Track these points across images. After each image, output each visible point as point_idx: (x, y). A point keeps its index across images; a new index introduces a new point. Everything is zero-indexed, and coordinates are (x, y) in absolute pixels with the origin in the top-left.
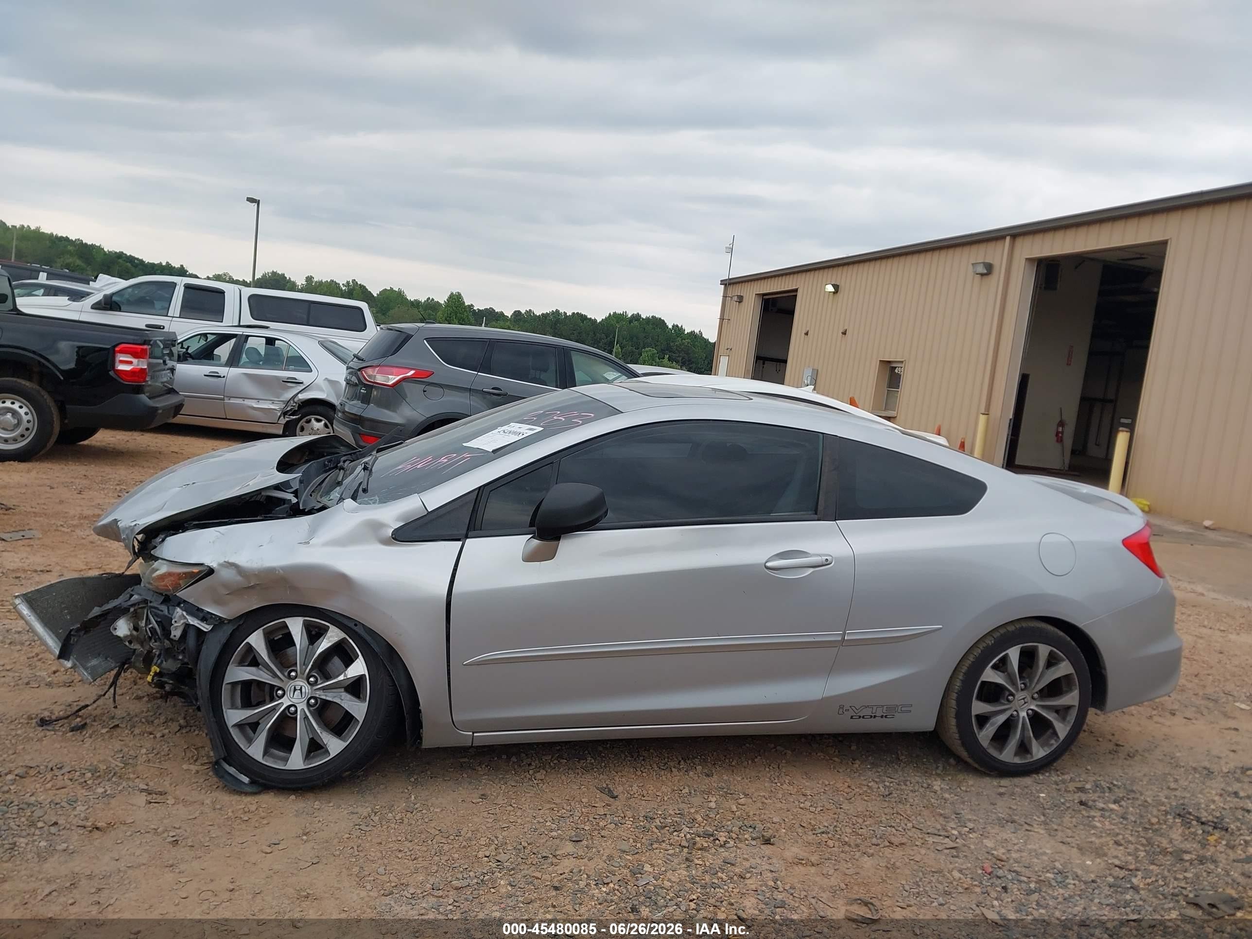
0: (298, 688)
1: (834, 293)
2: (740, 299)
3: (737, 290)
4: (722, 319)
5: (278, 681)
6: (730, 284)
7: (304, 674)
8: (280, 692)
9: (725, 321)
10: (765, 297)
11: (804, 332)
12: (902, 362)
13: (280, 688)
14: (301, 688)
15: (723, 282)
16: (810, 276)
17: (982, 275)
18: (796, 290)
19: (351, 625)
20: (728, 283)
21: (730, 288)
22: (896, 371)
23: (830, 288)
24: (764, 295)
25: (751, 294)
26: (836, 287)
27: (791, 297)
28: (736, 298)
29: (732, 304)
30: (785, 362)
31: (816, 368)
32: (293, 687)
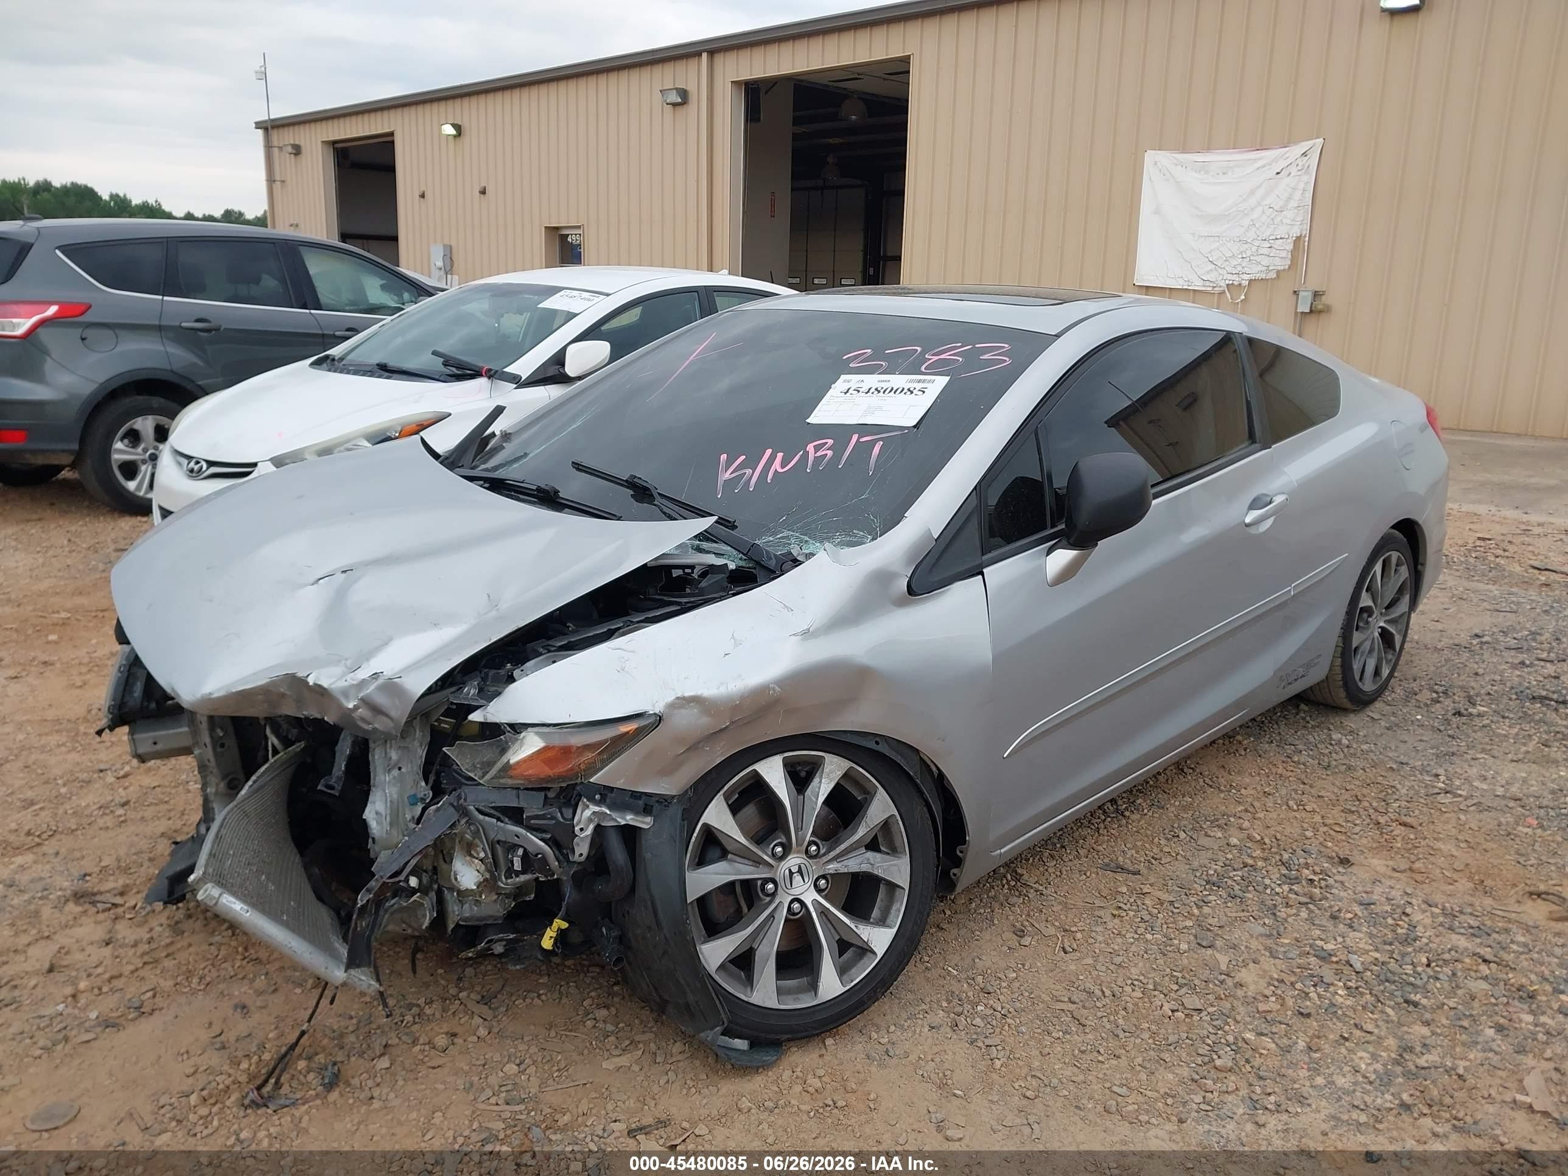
0: (795, 869)
1: (455, 136)
2: (297, 150)
3: (288, 137)
4: (271, 180)
5: (766, 869)
6: (273, 127)
7: (802, 845)
8: (770, 886)
9: (277, 186)
10: (336, 145)
11: (417, 194)
12: (579, 227)
13: (766, 881)
14: (800, 867)
15: (259, 125)
16: (410, 114)
17: (675, 105)
18: (392, 134)
19: (871, 745)
20: (269, 127)
21: (276, 137)
22: (569, 240)
23: (449, 130)
24: (334, 142)
25: (314, 141)
26: (457, 127)
27: (385, 144)
28: (290, 149)
29: (284, 160)
30: (395, 239)
31: (447, 242)
32: (787, 871)
